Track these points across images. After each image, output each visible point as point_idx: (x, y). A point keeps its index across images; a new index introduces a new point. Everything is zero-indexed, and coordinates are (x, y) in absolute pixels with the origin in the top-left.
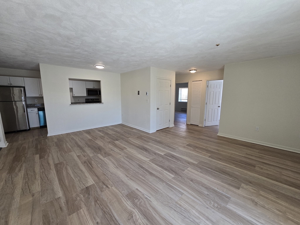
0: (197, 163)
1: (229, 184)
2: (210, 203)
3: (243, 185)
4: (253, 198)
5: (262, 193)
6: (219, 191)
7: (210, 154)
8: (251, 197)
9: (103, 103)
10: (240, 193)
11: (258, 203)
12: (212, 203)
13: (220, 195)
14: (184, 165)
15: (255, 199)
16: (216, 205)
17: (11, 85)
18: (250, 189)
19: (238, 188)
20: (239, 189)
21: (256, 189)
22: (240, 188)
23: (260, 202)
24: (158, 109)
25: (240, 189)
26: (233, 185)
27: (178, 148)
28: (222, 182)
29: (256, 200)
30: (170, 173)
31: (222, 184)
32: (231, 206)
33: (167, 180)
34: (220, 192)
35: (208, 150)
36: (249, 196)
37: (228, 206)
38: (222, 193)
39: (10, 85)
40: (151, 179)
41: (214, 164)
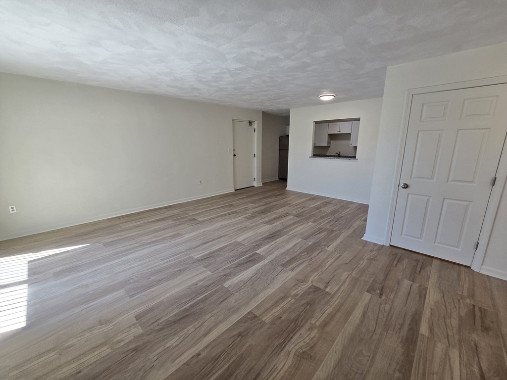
0: (226, 285)
1: (151, 310)
2: (137, 277)
3: (140, 330)
4: (110, 326)
5: (105, 351)
6: (148, 291)
7: (273, 324)
8: (113, 324)
9: (357, 160)
10: (129, 314)
11: (99, 327)
12: (136, 279)
13: (141, 290)
14: (221, 269)
15: (107, 327)
16: (131, 281)
18: (124, 335)
19: (138, 317)
20: (135, 317)
21: (117, 346)
22: (137, 320)
23: (98, 331)
25: (135, 319)
26: (147, 314)
27: (292, 270)
28: (161, 302)
29: (105, 328)
31: (158, 301)
32: (121, 292)
34: (146, 292)
36: (116, 322)
37: (123, 290)
38: (143, 293)
40: (197, 243)
41: (216, 311)
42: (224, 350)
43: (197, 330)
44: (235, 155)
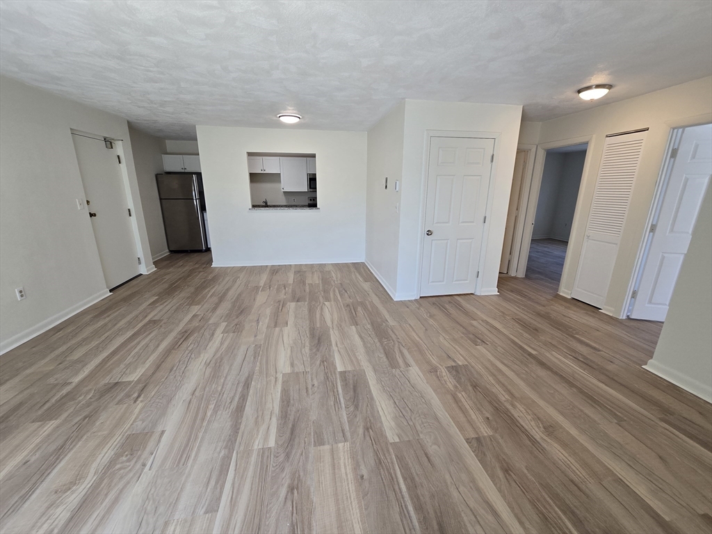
7: (496, 430)
9: (319, 209)
14: (347, 427)
17: (186, 171)
24: (429, 233)
27: (408, 365)
30: (279, 430)
33: (242, 448)
35: (507, 412)
39: (183, 171)
40: (222, 422)
41: (447, 477)
42: (530, 501)
43: (482, 523)
44: (92, 215)
